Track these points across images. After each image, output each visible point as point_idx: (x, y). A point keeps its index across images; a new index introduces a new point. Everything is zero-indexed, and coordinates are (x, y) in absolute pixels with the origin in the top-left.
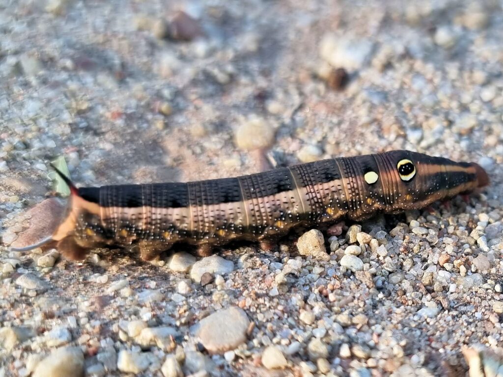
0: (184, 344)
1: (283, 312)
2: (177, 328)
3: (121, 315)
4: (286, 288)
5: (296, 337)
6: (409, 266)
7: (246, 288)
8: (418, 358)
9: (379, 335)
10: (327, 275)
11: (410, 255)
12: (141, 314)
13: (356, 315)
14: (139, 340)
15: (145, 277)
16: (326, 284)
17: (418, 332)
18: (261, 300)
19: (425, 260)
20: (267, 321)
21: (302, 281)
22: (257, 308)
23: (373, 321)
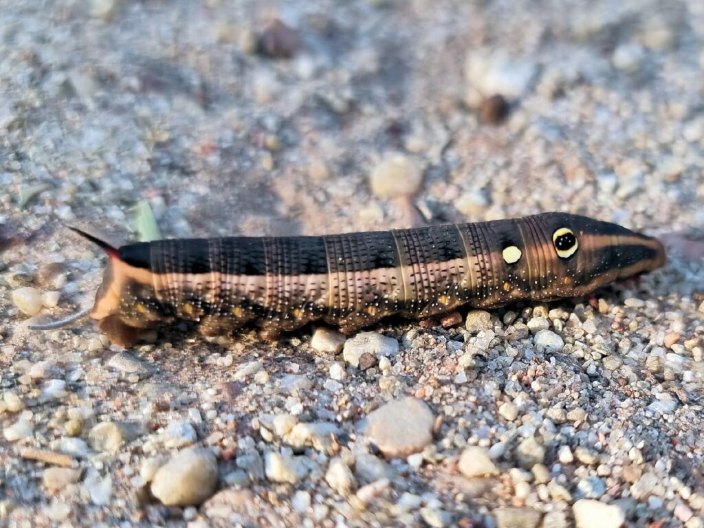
0: (350, 444)
1: (476, 404)
2: (339, 424)
3: (259, 406)
4: (474, 374)
5: (498, 437)
6: (628, 348)
7: (421, 373)
8: (664, 464)
9: (607, 435)
10: (524, 358)
11: (626, 333)
12: (286, 406)
13: (572, 409)
14: (290, 440)
15: (283, 358)
16: (526, 370)
17: (656, 432)
18: (446, 389)
19: (646, 341)
20: (458, 416)
21: (492, 365)
22: (441, 399)
23: (594, 418)
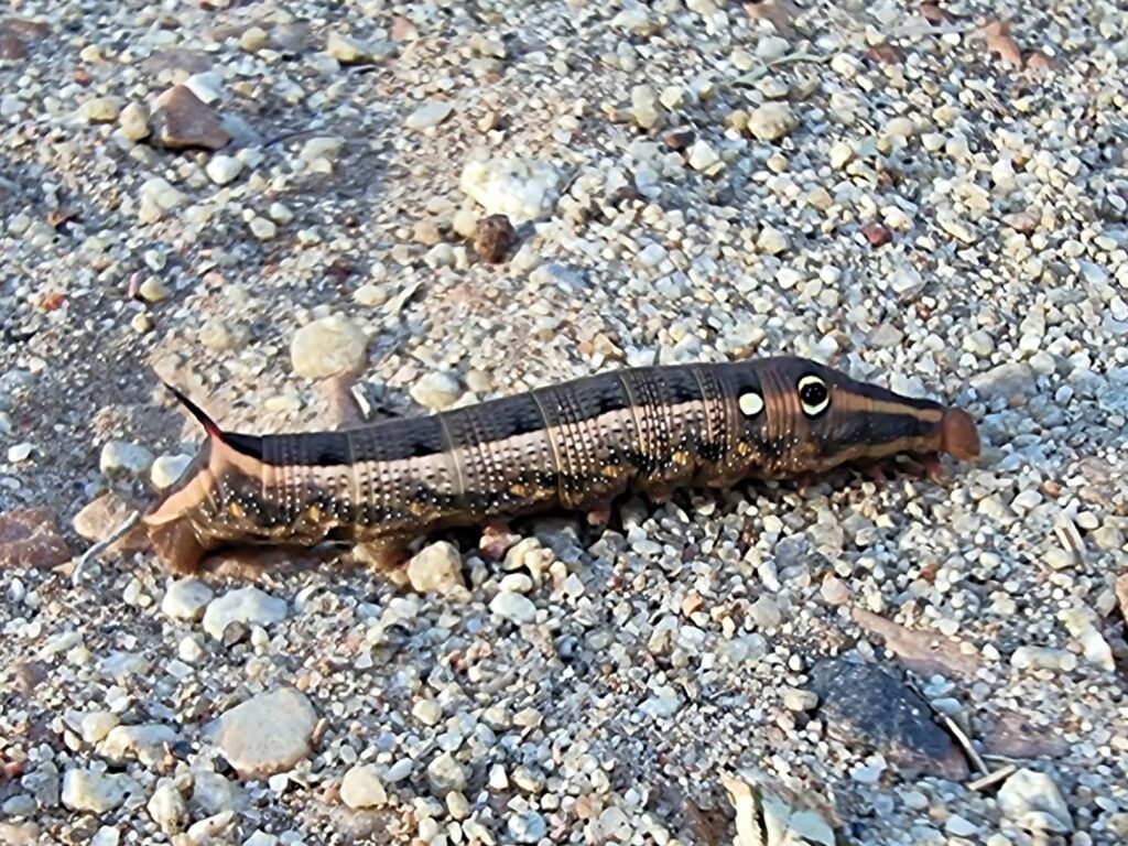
0: (191, 758)
1: (381, 700)
2: (178, 728)
3: (67, 699)
4: (387, 655)
5: (405, 749)
6: (624, 618)
7: (310, 652)
8: (638, 794)
9: (564, 750)
10: (466, 631)
11: (627, 595)
12: (107, 700)
13: (523, 708)
14: (102, 750)
15: (115, 627)
16: (464, 649)
17: (640, 746)
18: (338, 677)
19: (656, 606)
20: (351, 717)
21: (417, 641)
22: (331, 692)
23: (552, 723)
